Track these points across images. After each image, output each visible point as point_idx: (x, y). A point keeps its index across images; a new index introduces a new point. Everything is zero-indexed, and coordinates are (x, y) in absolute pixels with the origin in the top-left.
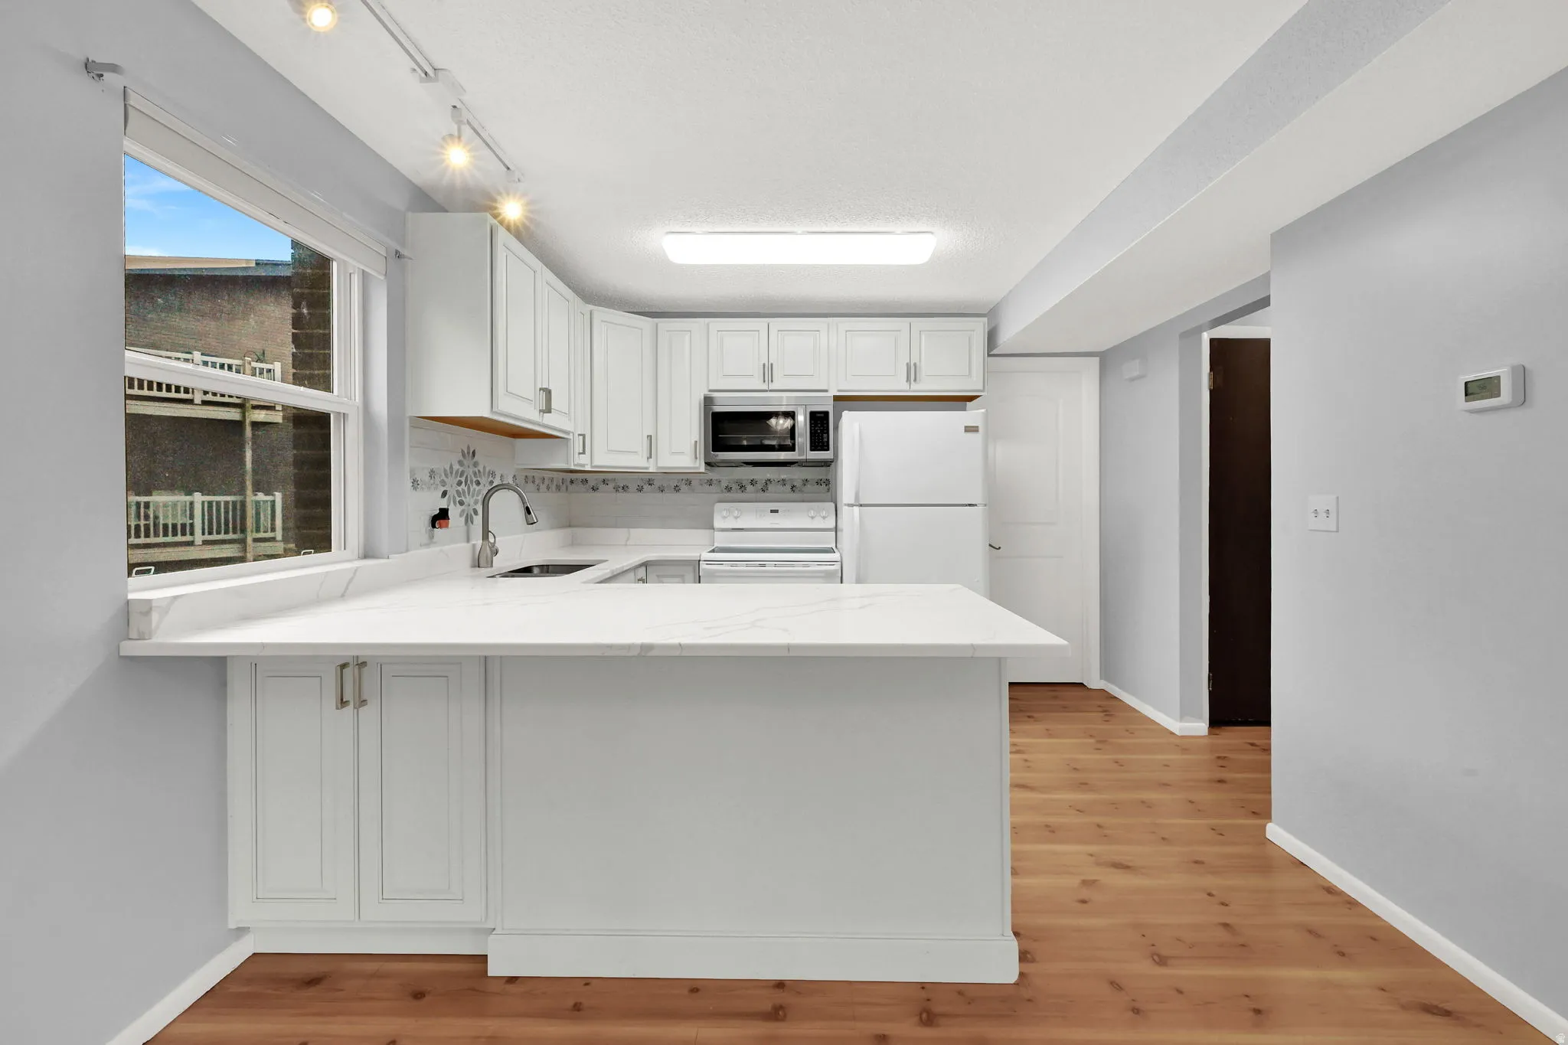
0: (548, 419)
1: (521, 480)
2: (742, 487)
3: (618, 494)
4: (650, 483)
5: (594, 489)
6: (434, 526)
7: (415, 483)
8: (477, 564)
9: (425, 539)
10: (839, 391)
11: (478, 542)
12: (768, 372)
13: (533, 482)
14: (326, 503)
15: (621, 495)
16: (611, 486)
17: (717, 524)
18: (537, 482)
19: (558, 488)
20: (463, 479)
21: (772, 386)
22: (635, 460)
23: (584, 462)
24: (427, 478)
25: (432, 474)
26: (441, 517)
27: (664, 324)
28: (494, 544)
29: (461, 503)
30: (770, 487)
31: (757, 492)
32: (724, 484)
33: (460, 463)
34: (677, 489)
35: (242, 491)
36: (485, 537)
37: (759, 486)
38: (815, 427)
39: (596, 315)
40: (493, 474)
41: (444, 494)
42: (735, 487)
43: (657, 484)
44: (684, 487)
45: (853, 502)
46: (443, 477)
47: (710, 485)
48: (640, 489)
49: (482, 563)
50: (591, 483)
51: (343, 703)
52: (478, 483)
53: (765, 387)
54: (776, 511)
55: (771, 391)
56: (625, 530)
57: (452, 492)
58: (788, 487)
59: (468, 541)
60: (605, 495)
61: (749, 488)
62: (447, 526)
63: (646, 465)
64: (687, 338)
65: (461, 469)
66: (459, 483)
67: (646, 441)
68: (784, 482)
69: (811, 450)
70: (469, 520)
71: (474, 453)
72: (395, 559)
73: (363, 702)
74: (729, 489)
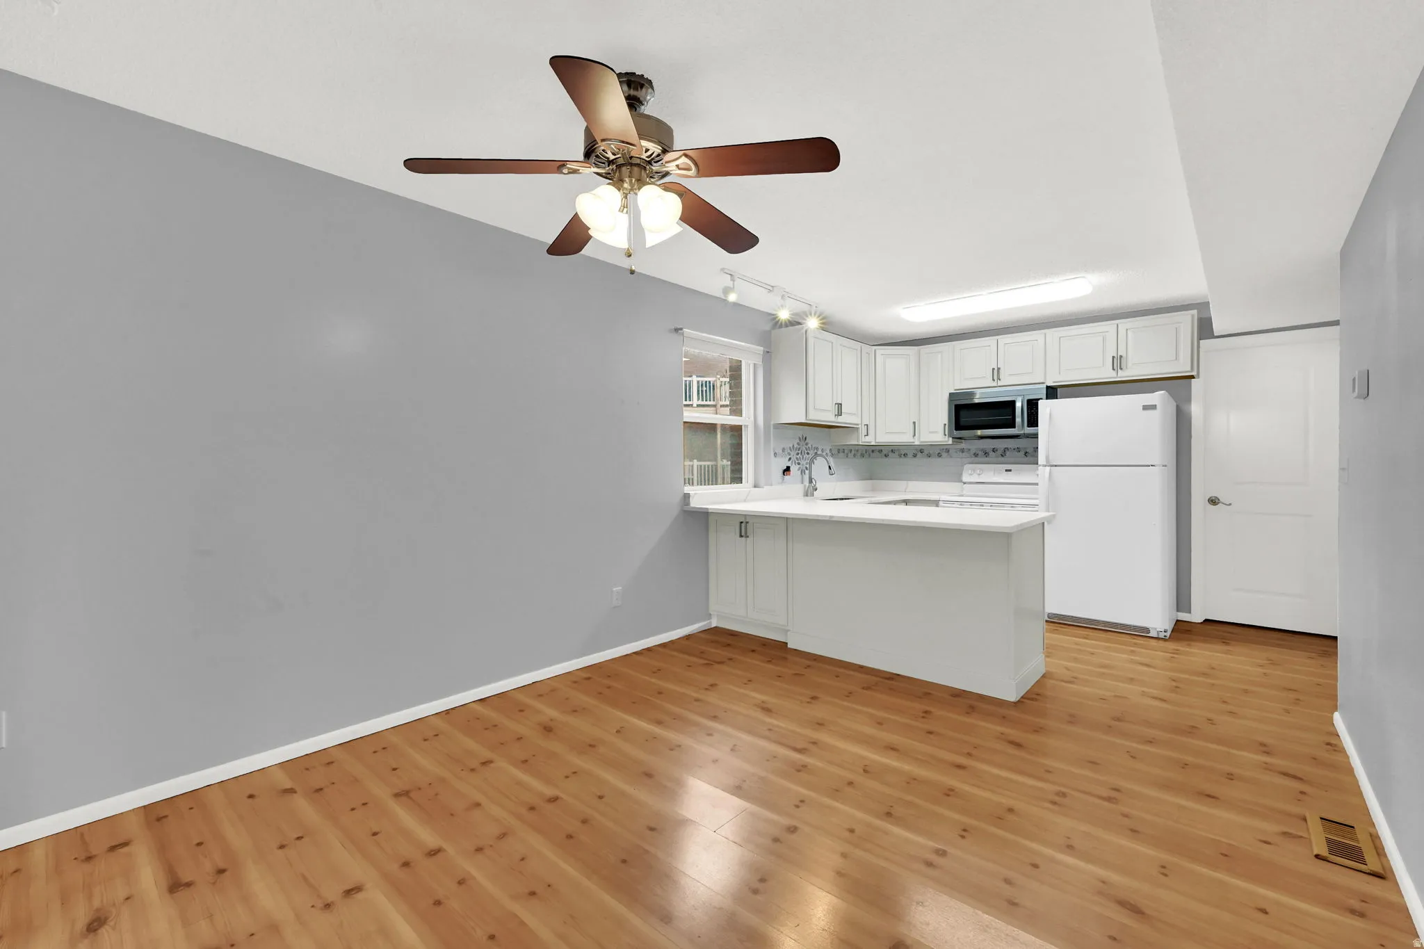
0: (840, 419)
1: (835, 452)
2: (986, 454)
3: (901, 459)
4: (922, 451)
5: (886, 456)
6: (784, 475)
7: (775, 454)
8: (806, 495)
9: (781, 480)
10: (1054, 382)
11: (807, 483)
12: (996, 373)
13: (844, 452)
14: (741, 463)
15: (903, 460)
16: (897, 453)
17: (965, 478)
18: (846, 451)
19: (862, 456)
20: (800, 452)
21: (1000, 383)
22: (903, 437)
23: (870, 440)
24: (781, 451)
25: (783, 450)
26: (788, 469)
27: (925, 349)
28: (815, 486)
29: (799, 464)
30: (1008, 453)
31: (997, 457)
32: (973, 452)
33: (798, 444)
34: (939, 455)
35: (716, 460)
36: (811, 481)
37: (999, 452)
38: (1031, 411)
39: (877, 352)
40: (817, 449)
41: (790, 459)
42: (980, 453)
43: (926, 452)
44: (944, 454)
45: (1045, 463)
46: (789, 451)
47: (963, 452)
48: (915, 456)
49: (809, 494)
50: (884, 452)
51: (741, 536)
52: (808, 454)
53: (995, 384)
54: (1010, 470)
55: (1000, 386)
56: (905, 482)
57: (794, 458)
58: (1022, 453)
59: (802, 483)
60: (893, 459)
61: (991, 453)
62: (789, 475)
63: (912, 440)
64: (940, 355)
65: (798, 447)
66: (798, 454)
67: (912, 425)
68: (1018, 450)
69: (1028, 426)
70: (803, 472)
71: (806, 438)
72: (766, 488)
73: (748, 537)
74: (976, 455)
